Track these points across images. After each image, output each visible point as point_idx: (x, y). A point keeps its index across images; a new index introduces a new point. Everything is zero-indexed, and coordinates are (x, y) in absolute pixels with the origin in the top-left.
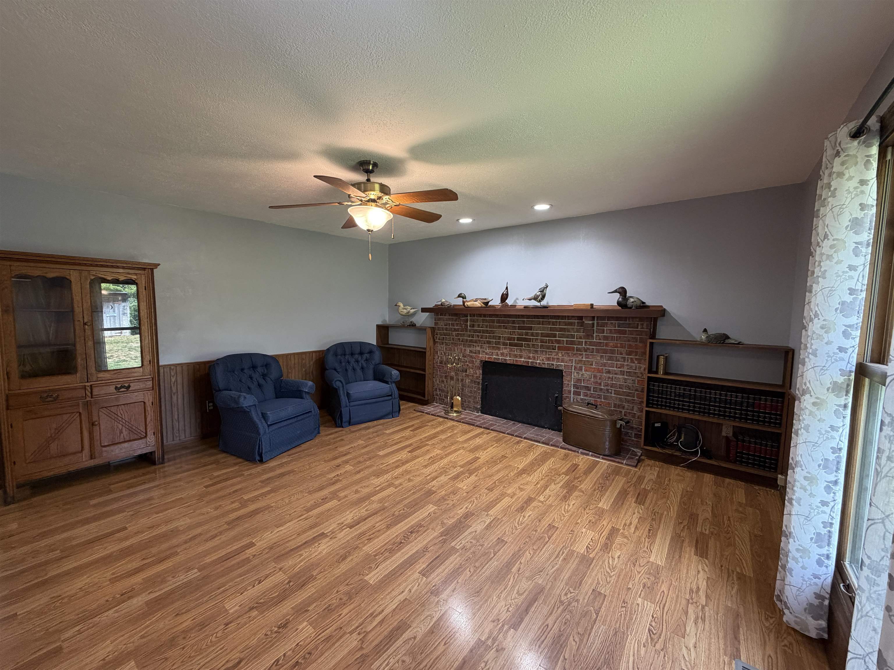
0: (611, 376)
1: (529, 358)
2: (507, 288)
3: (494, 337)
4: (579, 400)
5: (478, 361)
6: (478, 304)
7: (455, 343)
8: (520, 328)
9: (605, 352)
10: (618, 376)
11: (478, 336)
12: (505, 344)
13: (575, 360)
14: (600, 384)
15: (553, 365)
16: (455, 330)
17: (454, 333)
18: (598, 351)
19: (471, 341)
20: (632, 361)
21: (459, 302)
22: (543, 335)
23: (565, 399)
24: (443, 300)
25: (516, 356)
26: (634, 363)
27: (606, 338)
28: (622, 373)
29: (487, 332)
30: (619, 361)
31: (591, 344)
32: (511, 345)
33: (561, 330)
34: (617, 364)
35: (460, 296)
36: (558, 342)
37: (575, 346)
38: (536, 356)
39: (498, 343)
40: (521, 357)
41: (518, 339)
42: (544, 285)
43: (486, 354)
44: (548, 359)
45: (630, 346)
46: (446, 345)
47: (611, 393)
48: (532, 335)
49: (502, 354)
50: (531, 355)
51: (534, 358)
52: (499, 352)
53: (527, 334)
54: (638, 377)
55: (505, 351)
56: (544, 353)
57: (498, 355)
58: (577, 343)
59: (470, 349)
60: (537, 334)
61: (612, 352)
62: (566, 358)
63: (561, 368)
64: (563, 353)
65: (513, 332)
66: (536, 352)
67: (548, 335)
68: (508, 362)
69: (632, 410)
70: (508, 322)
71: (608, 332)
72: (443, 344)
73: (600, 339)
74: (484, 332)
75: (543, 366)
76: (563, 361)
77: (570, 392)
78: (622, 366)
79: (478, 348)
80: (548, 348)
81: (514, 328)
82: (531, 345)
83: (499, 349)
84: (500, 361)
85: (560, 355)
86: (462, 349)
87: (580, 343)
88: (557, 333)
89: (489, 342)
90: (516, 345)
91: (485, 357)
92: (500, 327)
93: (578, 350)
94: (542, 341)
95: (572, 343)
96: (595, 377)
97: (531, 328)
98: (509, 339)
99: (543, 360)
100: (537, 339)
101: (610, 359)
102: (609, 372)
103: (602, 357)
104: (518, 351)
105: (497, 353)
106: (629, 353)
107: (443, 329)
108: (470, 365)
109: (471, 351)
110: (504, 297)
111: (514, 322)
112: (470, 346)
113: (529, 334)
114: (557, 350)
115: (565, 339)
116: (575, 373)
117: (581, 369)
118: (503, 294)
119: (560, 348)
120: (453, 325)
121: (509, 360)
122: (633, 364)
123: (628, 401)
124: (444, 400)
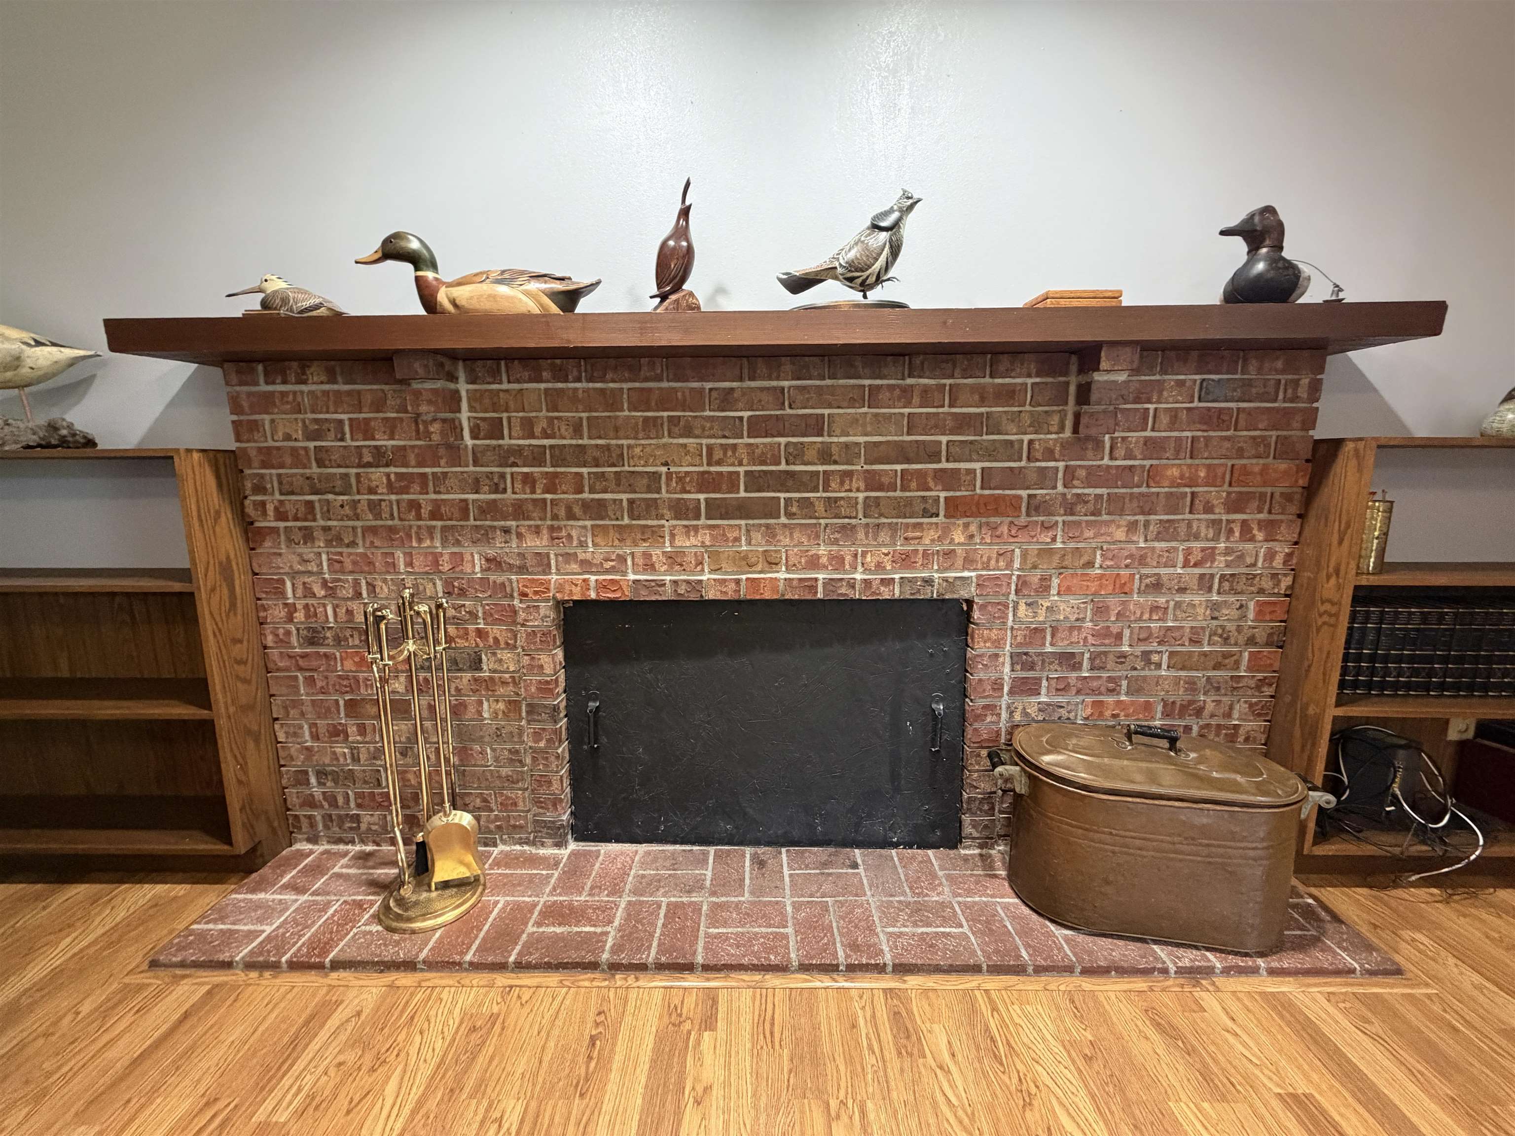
0: (1162, 600)
1: (814, 563)
2: (685, 212)
3: (622, 482)
4: (1032, 711)
5: (546, 609)
7: (392, 530)
8: (757, 427)
9: (1146, 506)
10: (1187, 598)
11: (529, 480)
12: (682, 510)
13: (1024, 555)
14: (1119, 636)
15: (928, 582)
16: (380, 458)
17: (378, 475)
18: (1116, 506)
19: (489, 510)
20: (1247, 534)
21: (395, 288)
22: (876, 453)
23: (979, 718)
24: (276, 285)
25: (745, 562)
26: (1252, 539)
27: (1153, 447)
28: (1206, 585)
29: (580, 455)
30: (1197, 537)
31: (1094, 477)
32: (717, 510)
33: (963, 423)
34: (1188, 552)
35: (391, 254)
36: (948, 479)
37: (1024, 493)
38: (847, 553)
39: (651, 508)
40: (773, 564)
41: (755, 481)
42: (890, 199)
43: (587, 566)
44: (905, 560)
45: (1237, 476)
46: (335, 539)
47: (1159, 666)
48: (825, 455)
49: (674, 560)
50: (822, 550)
51: (838, 561)
52: (656, 553)
53: (796, 454)
54: (1261, 591)
55: (688, 543)
56: (884, 536)
57: (650, 567)
58: (1033, 477)
59: (491, 553)
60: (850, 452)
61: (1173, 504)
62: (986, 549)
63: (964, 594)
64: (973, 528)
65: (724, 447)
66: (848, 531)
67: (902, 453)
68: (711, 594)
69: (1228, 715)
71: (1164, 420)
72: (308, 536)
73: (1129, 456)
74: (560, 456)
75: (886, 594)
76: (969, 562)
77: (997, 686)
78: (1209, 555)
79: (535, 543)
80: (904, 509)
81: (733, 428)
82: (820, 508)
83: (655, 534)
84: (668, 594)
85: (959, 536)
86: (436, 559)
87: (1045, 478)
88: (944, 439)
89: (597, 510)
90: (742, 510)
91: (583, 584)
92: (651, 426)
93: (1035, 507)
94: (873, 482)
95: (1014, 478)
96: (1101, 611)
97: (817, 426)
98: (706, 482)
99: (879, 566)
100: (849, 474)
101: (1167, 532)
102: (1157, 586)
103: (1132, 527)
104: (757, 536)
105: (647, 556)
106: (1235, 505)
107: (298, 458)
108: (497, 631)
109: (494, 563)
110: (673, 268)
111: (726, 400)
112: (484, 536)
113: (811, 454)
114: (941, 518)
115: (977, 466)
116: (1022, 608)
117: (1044, 588)
118: (664, 251)
119: (955, 508)
120: (364, 430)
121: (714, 582)
122: (1249, 546)
123: (1214, 687)
124: (357, 819)
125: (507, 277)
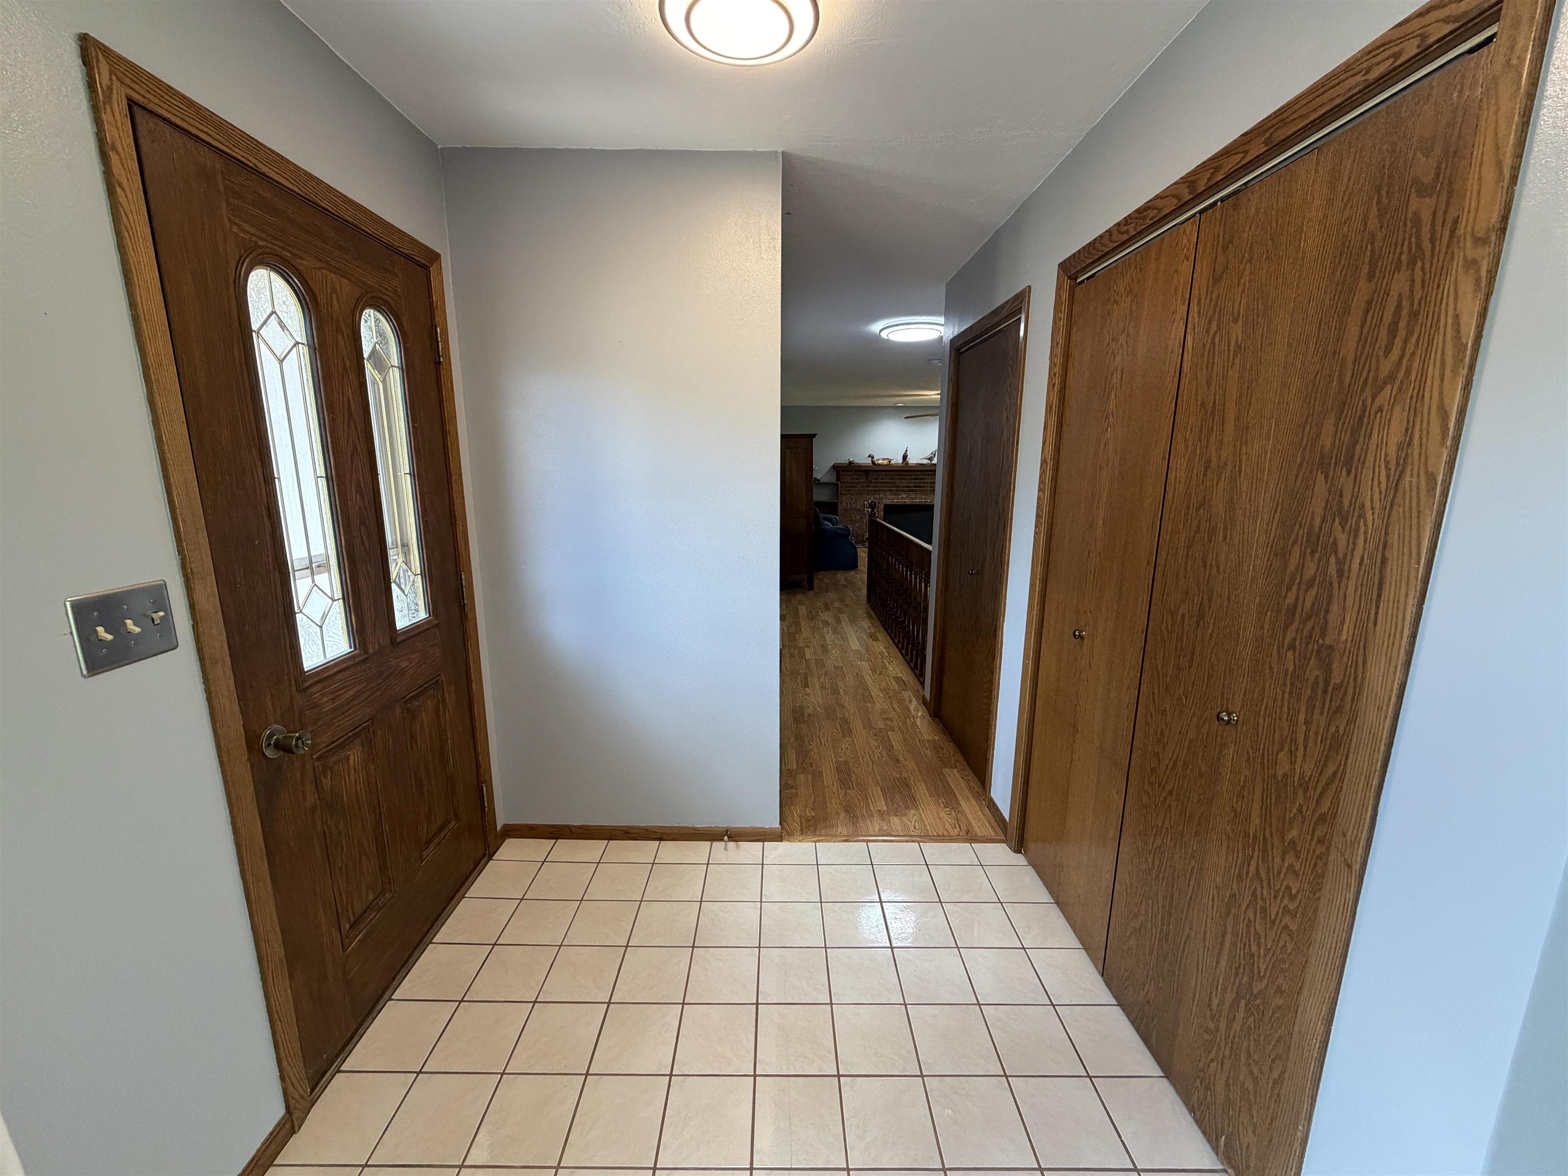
1: (922, 499)
2: (906, 452)
3: (895, 487)
6: (885, 462)
8: (915, 479)
12: (903, 491)
16: (860, 484)
17: (859, 486)
19: (875, 491)
21: (869, 461)
24: (851, 460)
25: (912, 499)
29: (889, 483)
32: (908, 491)
35: (870, 456)
39: (899, 490)
40: (916, 499)
41: (914, 487)
43: (889, 499)
46: (852, 495)
48: (924, 483)
49: (902, 498)
50: (924, 497)
51: (925, 499)
53: (920, 483)
55: (904, 496)
59: (875, 497)
65: (908, 482)
70: (906, 475)
72: (848, 495)
74: (886, 483)
79: (882, 496)
81: (911, 479)
82: (923, 490)
83: (899, 495)
84: (901, 503)
89: (890, 491)
90: (912, 491)
91: (889, 502)
92: (900, 479)
97: (923, 479)
98: (907, 487)
104: (914, 495)
105: (897, 498)
109: (875, 499)
110: (905, 457)
111: (911, 475)
112: (874, 495)
113: (922, 483)
118: (904, 456)
120: (861, 479)
121: (908, 502)
125: (884, 459)
